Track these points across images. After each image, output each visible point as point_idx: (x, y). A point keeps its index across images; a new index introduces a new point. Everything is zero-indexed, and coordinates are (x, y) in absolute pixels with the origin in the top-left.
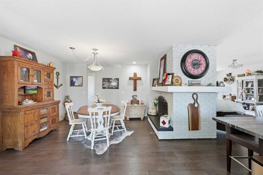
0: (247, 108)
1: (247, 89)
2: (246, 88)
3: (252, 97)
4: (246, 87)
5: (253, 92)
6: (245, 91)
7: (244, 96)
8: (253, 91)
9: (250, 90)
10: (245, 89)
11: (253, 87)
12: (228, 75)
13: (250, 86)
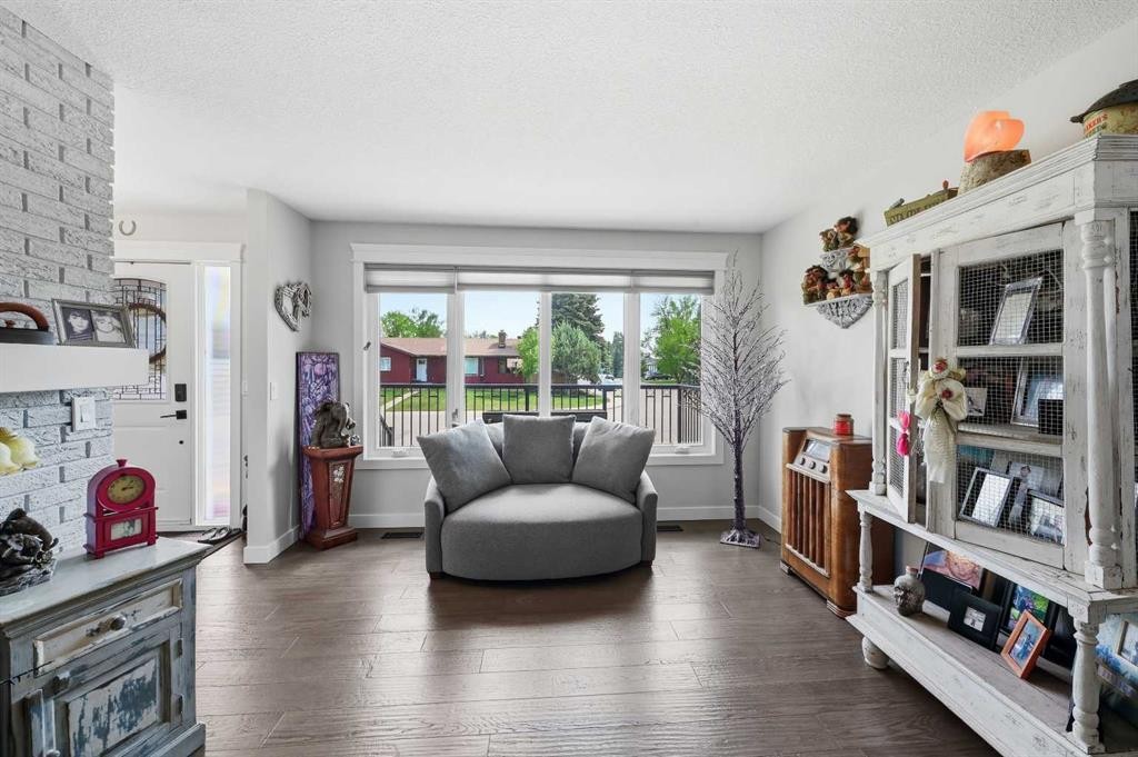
0: (975, 620)
1: (975, 373)
2: (962, 361)
3: (1034, 479)
4: (964, 341)
5: (1052, 416)
6: (948, 394)
7: (939, 472)
8: (1055, 392)
9: (1022, 381)
10: (942, 365)
11: (1060, 339)
12: (832, 242)
13: (1010, 328)
